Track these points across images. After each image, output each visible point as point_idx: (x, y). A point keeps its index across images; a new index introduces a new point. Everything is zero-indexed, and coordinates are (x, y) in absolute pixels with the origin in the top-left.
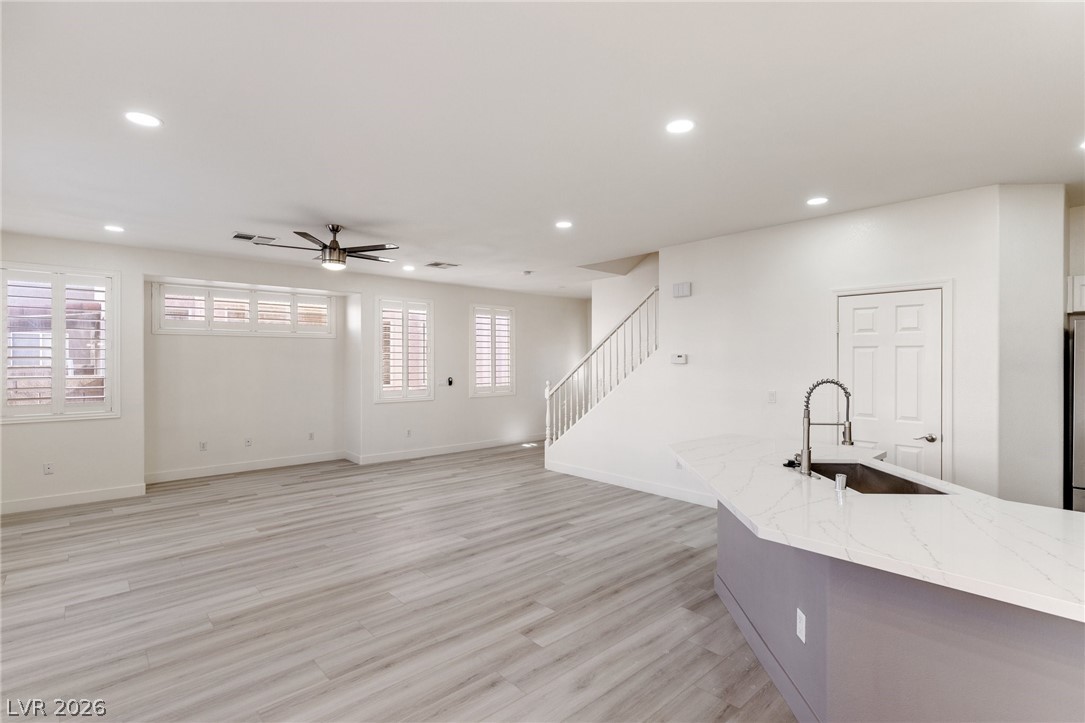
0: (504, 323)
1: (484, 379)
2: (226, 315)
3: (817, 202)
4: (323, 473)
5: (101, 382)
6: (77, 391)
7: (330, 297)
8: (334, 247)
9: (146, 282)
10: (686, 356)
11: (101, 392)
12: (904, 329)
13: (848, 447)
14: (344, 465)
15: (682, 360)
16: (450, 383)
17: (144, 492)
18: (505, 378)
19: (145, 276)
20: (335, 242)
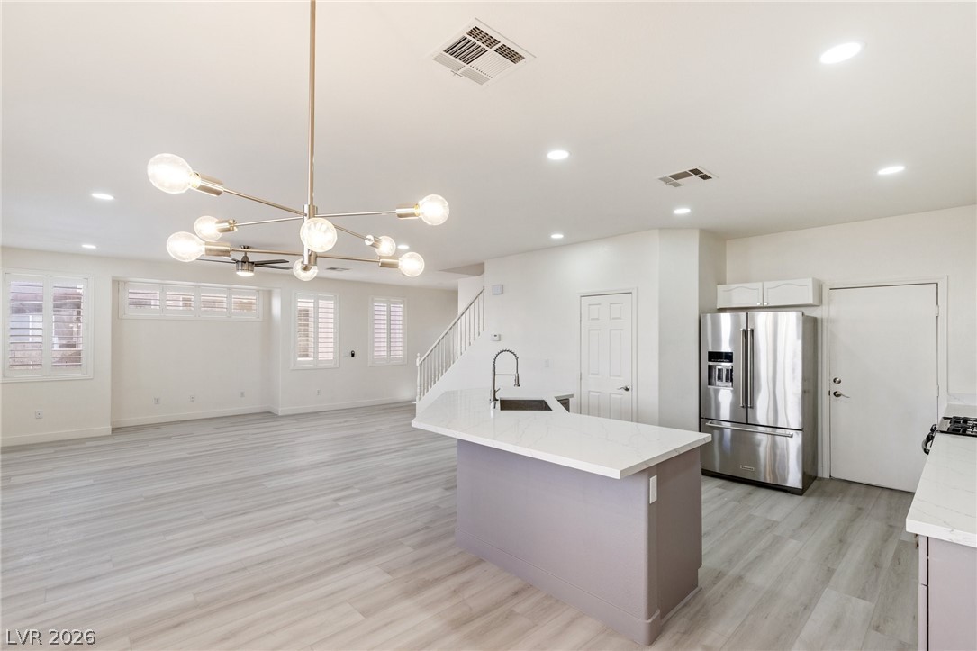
0: (398, 309)
1: (380, 351)
2: (181, 305)
3: (557, 236)
4: (249, 420)
5: (79, 353)
6: (60, 360)
7: (258, 291)
8: (245, 261)
9: (114, 281)
10: (500, 336)
11: (80, 359)
12: (614, 318)
13: (516, 387)
14: (268, 415)
15: (497, 338)
16: (353, 355)
17: (110, 433)
18: (399, 352)
19: (113, 277)
20: (246, 257)
